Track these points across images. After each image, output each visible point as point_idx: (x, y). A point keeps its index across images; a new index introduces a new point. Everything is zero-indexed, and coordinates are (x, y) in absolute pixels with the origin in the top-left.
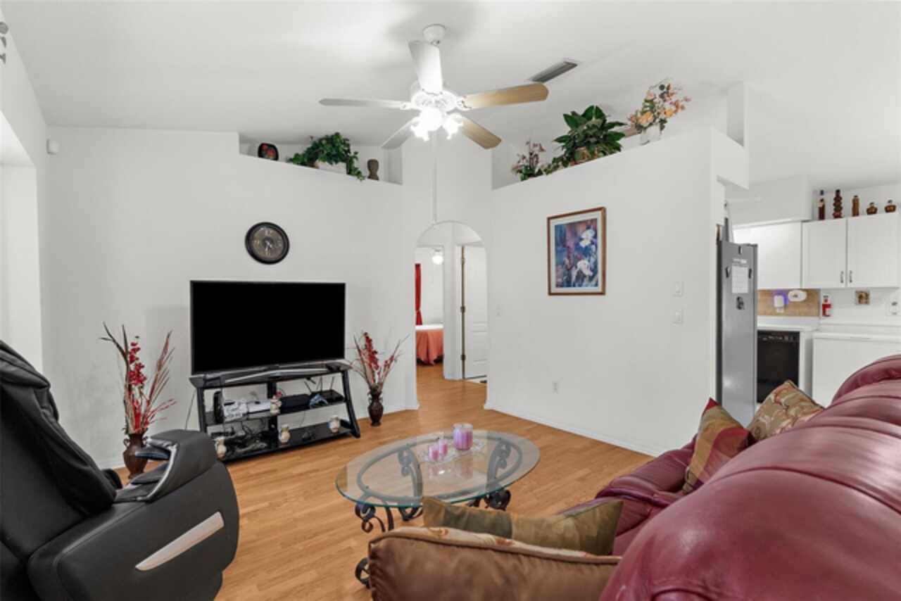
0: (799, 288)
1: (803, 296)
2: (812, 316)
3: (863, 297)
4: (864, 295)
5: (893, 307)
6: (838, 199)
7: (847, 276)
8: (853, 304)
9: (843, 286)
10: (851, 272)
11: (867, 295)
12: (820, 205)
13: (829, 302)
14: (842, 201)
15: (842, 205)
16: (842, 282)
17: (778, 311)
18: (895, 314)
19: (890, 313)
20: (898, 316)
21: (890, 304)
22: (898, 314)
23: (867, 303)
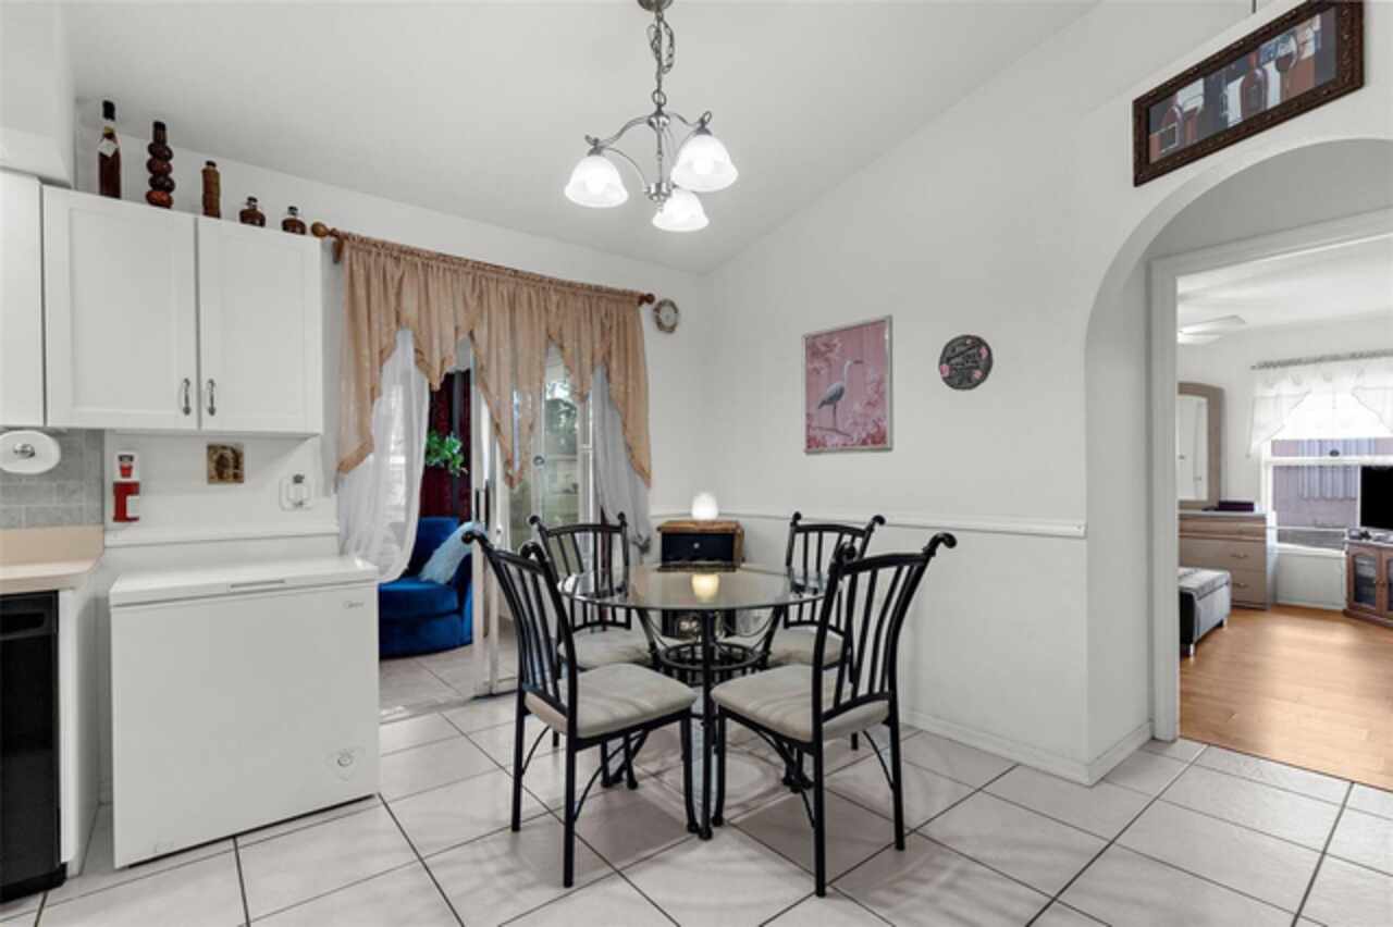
0: (38, 423)
1: (49, 454)
3: (226, 464)
4: (229, 454)
5: (294, 488)
6: (160, 153)
7: (199, 395)
8: (203, 483)
9: (189, 423)
10: (212, 384)
11: (238, 457)
12: (107, 147)
13: (135, 477)
14: (173, 163)
15: (174, 176)
16: (187, 411)
18: (301, 504)
19: (288, 505)
20: (308, 509)
21: (290, 481)
22: (308, 504)
23: (238, 478)
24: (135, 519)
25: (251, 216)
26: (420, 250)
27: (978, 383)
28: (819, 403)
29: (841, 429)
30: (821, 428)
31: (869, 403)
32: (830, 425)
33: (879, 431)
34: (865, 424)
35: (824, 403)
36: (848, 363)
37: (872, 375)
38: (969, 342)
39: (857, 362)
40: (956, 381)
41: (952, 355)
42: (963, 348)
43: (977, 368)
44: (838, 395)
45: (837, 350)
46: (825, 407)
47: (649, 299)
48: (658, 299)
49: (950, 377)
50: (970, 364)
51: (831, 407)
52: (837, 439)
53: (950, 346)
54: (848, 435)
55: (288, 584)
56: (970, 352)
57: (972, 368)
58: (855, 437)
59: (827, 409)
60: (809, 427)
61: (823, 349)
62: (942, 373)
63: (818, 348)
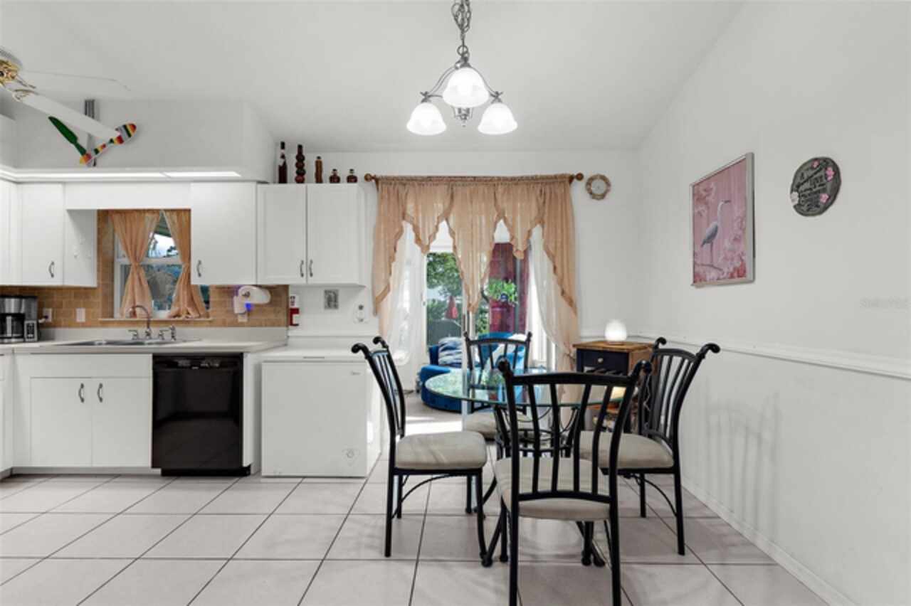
0: (254, 283)
2: (279, 326)
4: (332, 295)
5: (359, 312)
6: (300, 158)
7: (307, 268)
8: (322, 309)
9: (304, 281)
10: (311, 262)
12: (281, 162)
13: (296, 306)
14: (305, 162)
15: (305, 168)
16: (302, 275)
17: (240, 319)
18: (362, 320)
19: (356, 320)
20: (366, 323)
21: (357, 308)
22: (365, 320)
23: (336, 307)
24: (297, 325)
25: (335, 179)
26: (416, 177)
27: (826, 208)
28: (701, 243)
29: (716, 265)
30: (703, 265)
31: (735, 239)
32: (708, 263)
33: (741, 265)
34: (732, 259)
35: (704, 243)
36: (721, 203)
37: (737, 212)
38: (816, 164)
39: (726, 202)
40: (805, 208)
41: (802, 181)
42: (811, 172)
43: (824, 191)
44: (713, 235)
45: (713, 194)
46: (705, 246)
47: (580, 177)
48: (587, 175)
49: (799, 205)
50: (818, 188)
51: (709, 244)
52: (713, 274)
53: (799, 173)
54: (720, 270)
55: (325, 359)
56: (818, 175)
57: (819, 192)
58: (726, 270)
59: (707, 246)
60: (695, 264)
61: (704, 194)
62: (793, 201)
63: (701, 193)
